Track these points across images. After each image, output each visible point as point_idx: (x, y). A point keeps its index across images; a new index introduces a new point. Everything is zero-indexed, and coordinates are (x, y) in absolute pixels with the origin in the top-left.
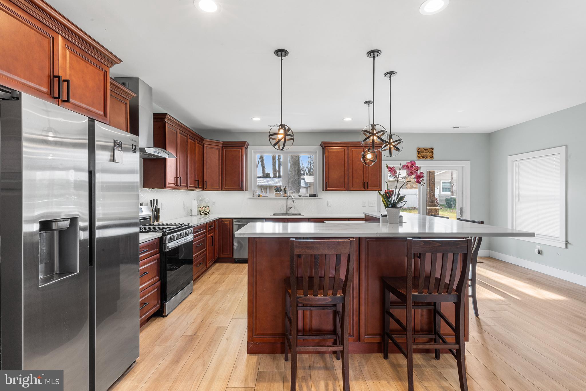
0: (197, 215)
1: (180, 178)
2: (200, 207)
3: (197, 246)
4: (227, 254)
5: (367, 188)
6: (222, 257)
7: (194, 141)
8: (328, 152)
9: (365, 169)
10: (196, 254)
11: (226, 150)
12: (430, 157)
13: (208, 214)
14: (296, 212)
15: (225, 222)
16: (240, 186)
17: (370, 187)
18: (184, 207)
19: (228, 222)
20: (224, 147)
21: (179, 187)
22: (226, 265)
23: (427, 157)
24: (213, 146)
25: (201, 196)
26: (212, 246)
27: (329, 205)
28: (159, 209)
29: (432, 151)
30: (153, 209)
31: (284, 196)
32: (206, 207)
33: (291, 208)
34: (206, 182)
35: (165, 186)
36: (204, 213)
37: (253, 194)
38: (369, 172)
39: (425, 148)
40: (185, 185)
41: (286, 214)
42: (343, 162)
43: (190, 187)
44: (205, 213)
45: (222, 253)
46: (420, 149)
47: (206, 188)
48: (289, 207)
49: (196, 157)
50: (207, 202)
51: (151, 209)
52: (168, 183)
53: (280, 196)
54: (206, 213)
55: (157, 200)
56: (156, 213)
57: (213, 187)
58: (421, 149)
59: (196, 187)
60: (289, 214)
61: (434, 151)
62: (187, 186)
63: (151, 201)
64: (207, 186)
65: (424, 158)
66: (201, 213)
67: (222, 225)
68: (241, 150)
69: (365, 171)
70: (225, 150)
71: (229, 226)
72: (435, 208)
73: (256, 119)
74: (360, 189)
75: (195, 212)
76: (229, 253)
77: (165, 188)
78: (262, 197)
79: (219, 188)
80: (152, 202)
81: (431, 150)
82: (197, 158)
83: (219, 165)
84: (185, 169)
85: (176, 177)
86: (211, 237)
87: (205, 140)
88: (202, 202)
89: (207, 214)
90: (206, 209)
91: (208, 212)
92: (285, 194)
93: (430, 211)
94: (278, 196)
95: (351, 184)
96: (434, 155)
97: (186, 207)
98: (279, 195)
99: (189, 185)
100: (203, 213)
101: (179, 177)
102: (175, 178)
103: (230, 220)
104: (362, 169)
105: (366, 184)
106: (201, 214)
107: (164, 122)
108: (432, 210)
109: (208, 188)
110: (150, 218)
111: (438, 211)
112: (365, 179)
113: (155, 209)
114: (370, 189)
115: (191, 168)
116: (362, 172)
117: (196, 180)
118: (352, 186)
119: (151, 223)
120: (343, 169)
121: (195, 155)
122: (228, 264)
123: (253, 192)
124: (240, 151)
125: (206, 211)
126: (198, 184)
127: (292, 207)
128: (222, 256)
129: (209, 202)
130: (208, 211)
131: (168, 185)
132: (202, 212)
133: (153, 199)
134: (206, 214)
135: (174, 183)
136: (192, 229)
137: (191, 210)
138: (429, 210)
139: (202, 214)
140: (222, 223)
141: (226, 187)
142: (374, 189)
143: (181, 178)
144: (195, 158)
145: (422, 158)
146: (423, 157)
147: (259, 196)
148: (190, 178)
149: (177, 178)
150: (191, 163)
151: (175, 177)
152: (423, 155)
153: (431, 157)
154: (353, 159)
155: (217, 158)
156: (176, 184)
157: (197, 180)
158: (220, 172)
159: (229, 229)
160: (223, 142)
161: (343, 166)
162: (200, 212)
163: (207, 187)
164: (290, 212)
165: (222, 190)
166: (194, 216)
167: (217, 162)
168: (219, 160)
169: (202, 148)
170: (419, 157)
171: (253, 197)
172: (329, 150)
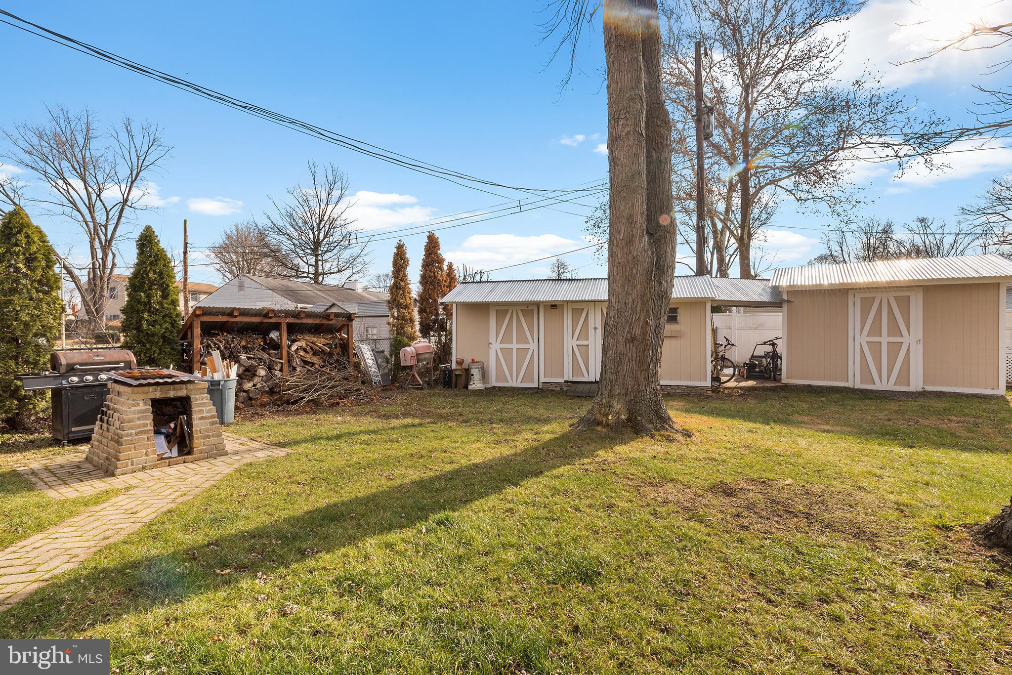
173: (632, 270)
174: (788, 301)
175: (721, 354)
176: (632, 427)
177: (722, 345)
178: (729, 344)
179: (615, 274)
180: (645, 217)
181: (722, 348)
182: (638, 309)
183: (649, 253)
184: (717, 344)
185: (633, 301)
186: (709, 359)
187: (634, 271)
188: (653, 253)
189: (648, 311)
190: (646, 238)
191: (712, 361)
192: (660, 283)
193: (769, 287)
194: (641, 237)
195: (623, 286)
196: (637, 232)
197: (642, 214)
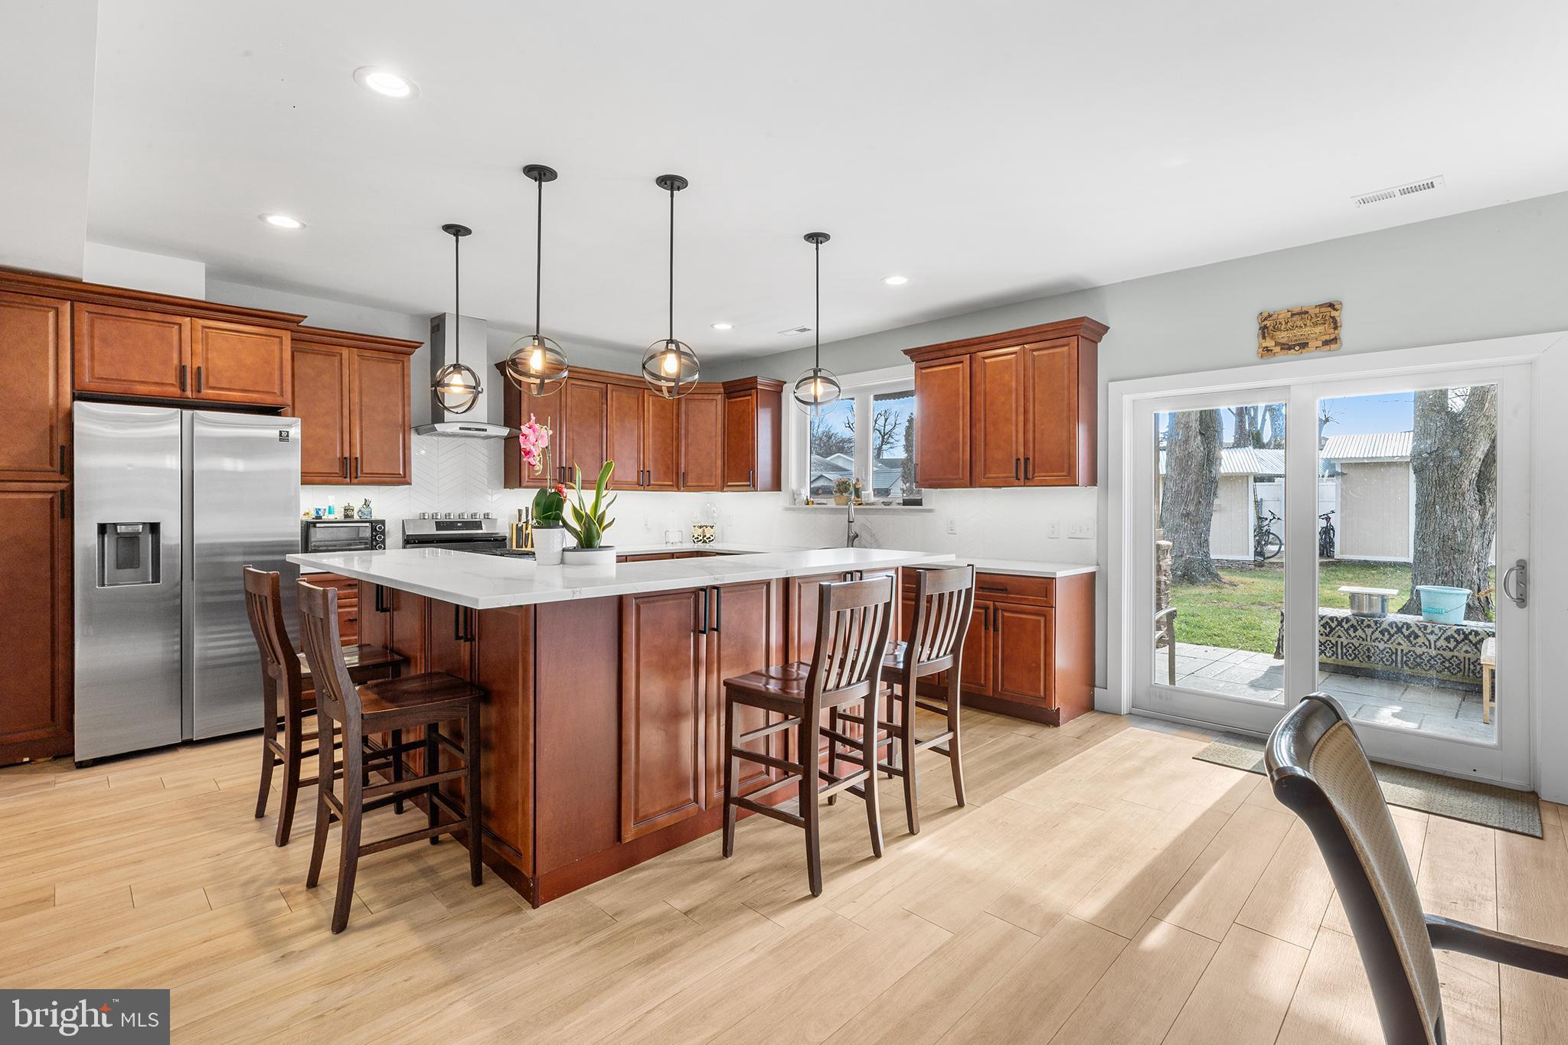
12: (1319, 343)
16: (749, 481)
23: (1304, 345)
29: (1334, 313)
34: (683, 473)
37: (794, 499)
38: (1034, 427)
39: (1296, 311)
42: (960, 403)
46: (1270, 316)
47: (683, 487)
53: (846, 505)
57: (700, 484)
58: (1274, 317)
61: (1345, 317)
64: (687, 481)
65: (1290, 348)
73: (723, 327)
74: (1007, 483)
78: (816, 506)
79: (716, 486)
81: (1329, 314)
83: (715, 436)
92: (857, 499)
94: (843, 504)
95: (979, 468)
96: (1344, 333)
97: (650, 526)
98: (843, 501)
104: (1013, 417)
105: (1023, 466)
109: (689, 486)
116: (1013, 428)
118: (985, 474)
120: (961, 422)
123: (794, 493)
141: (729, 484)
145: (1282, 349)
146: (1287, 347)
147: (808, 504)
149: (560, 468)
152: (1284, 341)
153: (1326, 343)
154: (987, 390)
155: (711, 421)
158: (720, 451)
161: (960, 413)
163: (687, 484)
165: (722, 490)
168: (715, 424)
170: (1267, 350)
171: (794, 506)
173: (1188, 461)
174: (1343, 474)
175: (1265, 529)
176: (1188, 580)
177: (1266, 519)
178: (1274, 518)
179: (1173, 465)
180: (1198, 423)
181: (1267, 522)
182: (1193, 491)
183: (1202, 449)
184: (1261, 518)
185: (1188, 486)
186: (1251, 534)
187: (1190, 463)
188: (1204, 449)
189: (1200, 493)
190: (1199, 438)
191: (1255, 536)
192: (1210, 472)
193: (1322, 459)
194: (1195, 437)
195: (1180, 474)
196: (1192, 433)
197: (1196, 421)
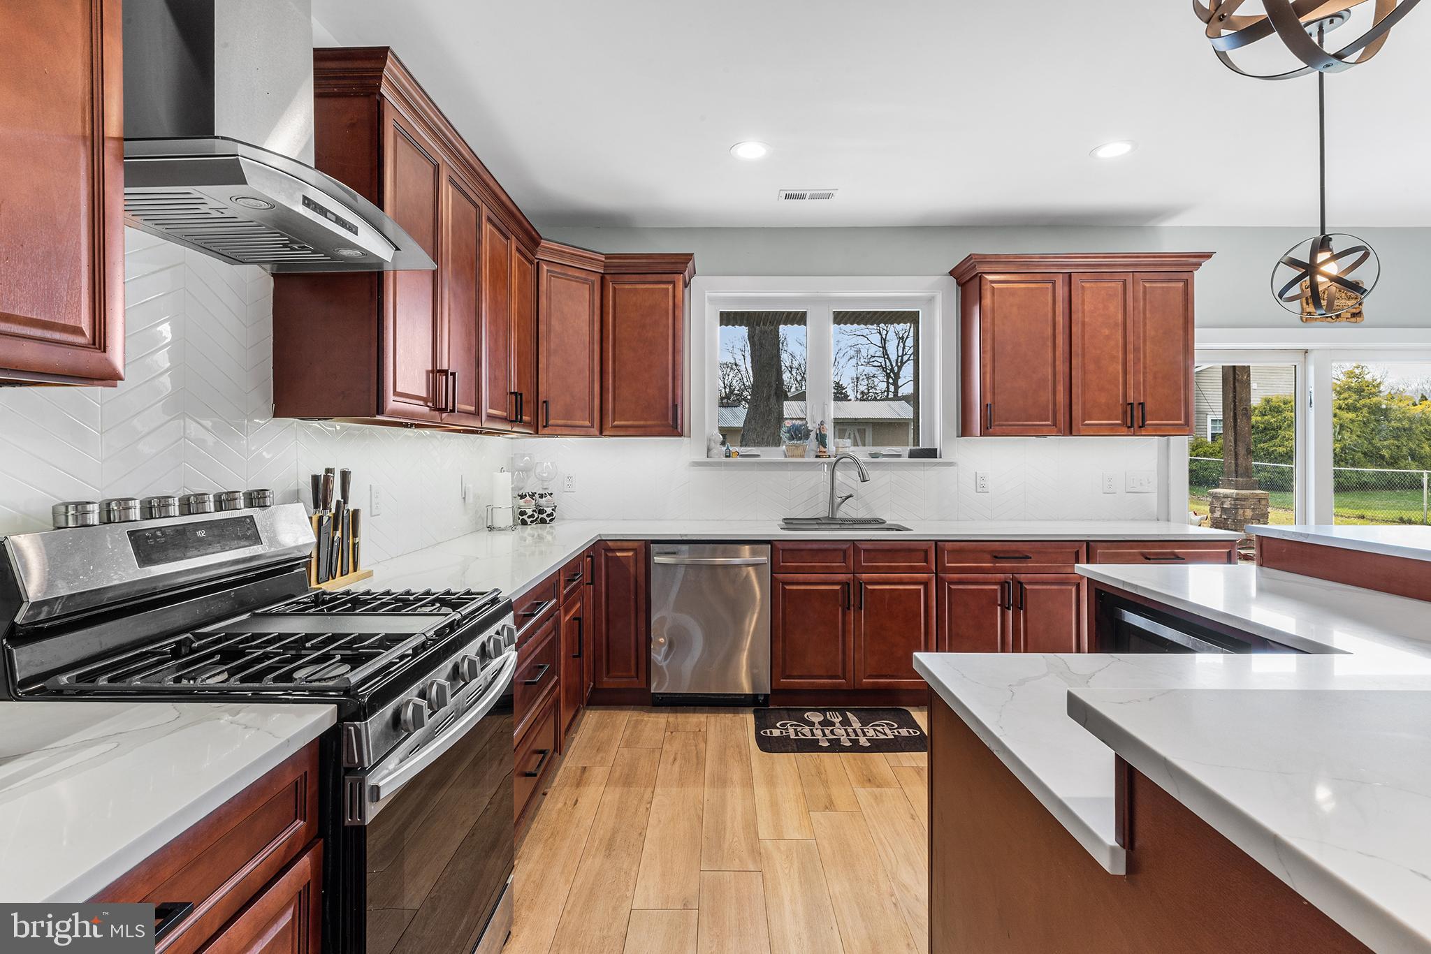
0: (513, 528)
1: (450, 378)
2: (522, 497)
3: (527, 683)
4: (624, 674)
5: (1143, 426)
6: (605, 686)
7: (507, 238)
8: (993, 294)
9: (1131, 356)
10: (522, 719)
11: (617, 286)
12: (1349, 315)
13: (551, 520)
14: (862, 514)
15: (618, 554)
16: (667, 419)
17: (1148, 422)
18: (464, 498)
19: (630, 554)
20: (608, 277)
21: (444, 415)
22: (624, 719)
23: (1338, 316)
24: (571, 272)
25: (524, 456)
26: (579, 656)
27: (981, 487)
28: (356, 513)
30: (325, 519)
31: (817, 457)
32: (541, 496)
33: (847, 498)
34: (545, 402)
35: (380, 409)
36: (536, 515)
37: (709, 450)
38: (1145, 368)
40: (472, 409)
41: (830, 521)
42: (1049, 331)
43: (491, 417)
44: (541, 516)
45: (608, 673)
47: (544, 427)
48: (841, 493)
49: (511, 300)
50: (545, 475)
51: (315, 519)
52: (395, 393)
53: (803, 456)
54: (544, 516)
55: (345, 475)
56: (338, 534)
57: (569, 422)
59: (512, 421)
60: (841, 519)
62: (477, 413)
63: (315, 479)
64: (550, 417)
66: (525, 517)
67: (607, 567)
68: (670, 287)
69: (1131, 364)
70: (614, 289)
71: (632, 570)
72: (1257, 495)
74: (1111, 431)
75: (505, 517)
76: (633, 673)
77: (379, 418)
78: (740, 459)
79: (593, 426)
80: (320, 488)
82: (515, 306)
83: (591, 342)
84: (473, 342)
85: (432, 371)
86: (575, 619)
87: (543, 243)
88: (528, 477)
89: (548, 519)
90: (543, 501)
91: (551, 514)
92: (822, 449)
93: (1238, 502)
94: (797, 456)
95: (1080, 414)
97: (470, 499)
98: (799, 451)
99: (486, 409)
100: (532, 516)
101: (446, 372)
102: (428, 372)
103: (636, 544)
104: (1120, 355)
105: (1137, 413)
106: (524, 523)
107: (377, 97)
108: (1245, 499)
109: (553, 426)
110: (308, 565)
111: (1263, 502)
112: (1131, 393)
113: (336, 516)
114: (1149, 428)
115: (496, 341)
116: (1120, 368)
117: (511, 393)
118: (1081, 419)
119: (314, 585)
120: (1050, 354)
121: (511, 294)
122: (629, 713)
123: (710, 440)
124: (668, 289)
125: (541, 512)
126: (519, 411)
127: (851, 496)
128: (607, 682)
129: (552, 479)
130: (549, 510)
131: (392, 403)
132: (529, 512)
133: (328, 471)
134: (543, 521)
135: (424, 395)
136: (508, 620)
137: (491, 508)
138: (1236, 499)
139: (529, 521)
140: (606, 555)
141: (616, 423)
142: (1163, 428)
143: (453, 374)
144: (510, 304)
147: (729, 456)
148: (493, 380)
149: (437, 373)
150: (494, 322)
151: (430, 368)
153: (1353, 316)
154: (1086, 320)
155: (585, 316)
156: (435, 403)
157: (514, 393)
158: (597, 369)
159: (632, 580)
160: (608, 256)
161: (1050, 344)
162: (522, 513)
163: (551, 422)
164: (846, 511)
165: (601, 433)
166: (500, 529)
167: (586, 329)
168: (591, 322)
169: (534, 273)
171: (709, 460)
172: (995, 285)
